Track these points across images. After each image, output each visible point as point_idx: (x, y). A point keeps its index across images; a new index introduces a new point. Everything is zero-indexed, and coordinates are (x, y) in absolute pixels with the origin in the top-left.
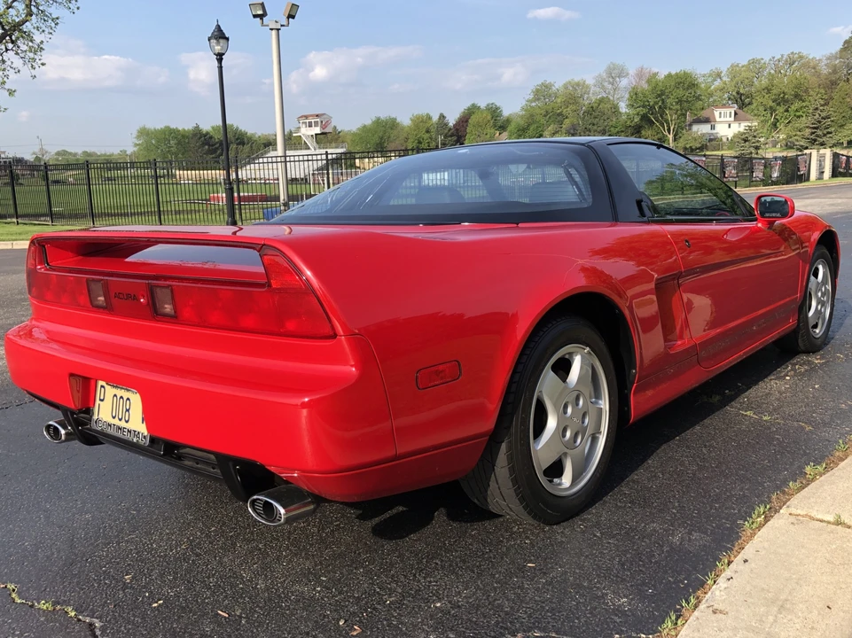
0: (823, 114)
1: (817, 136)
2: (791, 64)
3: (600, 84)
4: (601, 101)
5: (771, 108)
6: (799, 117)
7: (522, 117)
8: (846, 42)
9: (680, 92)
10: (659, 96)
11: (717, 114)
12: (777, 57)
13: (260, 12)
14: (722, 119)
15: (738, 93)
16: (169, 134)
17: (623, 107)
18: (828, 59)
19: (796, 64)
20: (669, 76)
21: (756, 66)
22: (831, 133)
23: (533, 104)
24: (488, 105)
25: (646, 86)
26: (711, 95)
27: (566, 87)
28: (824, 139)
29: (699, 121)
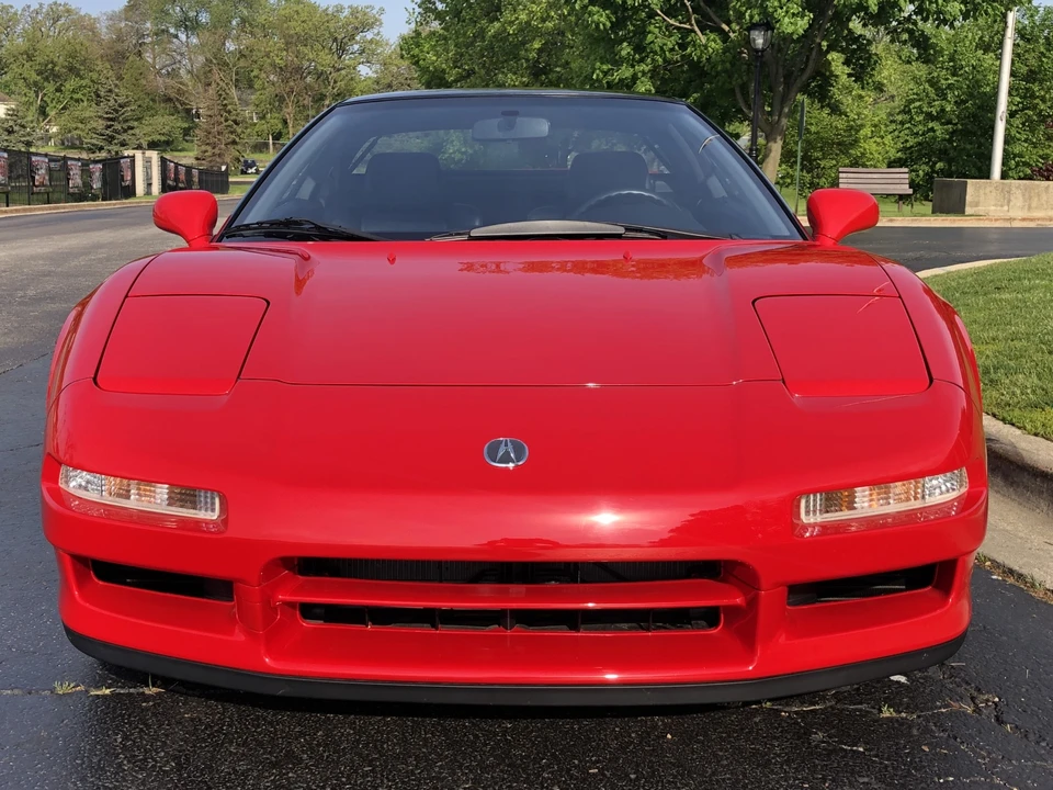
0: (121, 100)
1: (116, 131)
2: (56, 20)
5: (36, 84)
6: (77, 101)
12: (35, 6)
18: (111, 18)
19: (62, 21)
22: (132, 128)
28: (124, 137)
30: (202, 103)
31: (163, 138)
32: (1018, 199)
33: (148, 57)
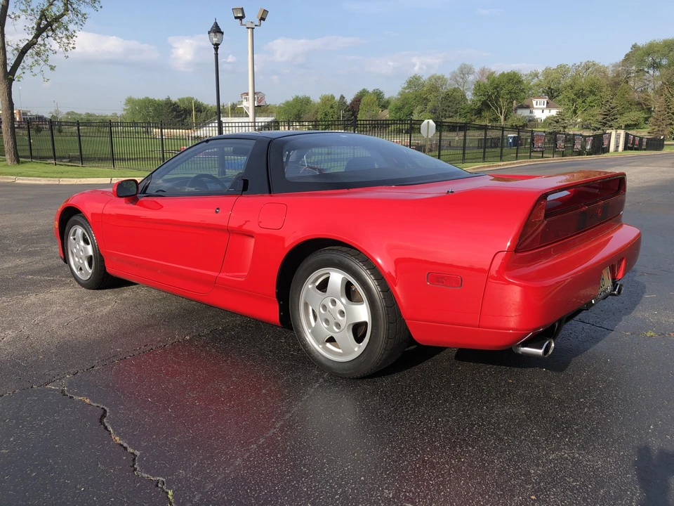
0: (613, 105)
1: (608, 121)
2: (587, 70)
3: (454, 78)
4: (455, 90)
5: (573, 99)
6: (592, 107)
7: (398, 99)
8: (627, 55)
9: (510, 86)
10: (495, 88)
11: (534, 102)
12: (578, 64)
13: (240, 15)
14: (538, 106)
15: (549, 88)
16: (148, 103)
17: (469, 96)
18: (613, 67)
19: (591, 69)
20: (503, 74)
21: (563, 70)
22: (617, 119)
23: (407, 91)
24: (374, 90)
25: (486, 81)
26: (530, 89)
27: (430, 79)
28: (612, 123)
29: (522, 107)
30: (657, 105)
31: (633, 123)
33: (631, 83)
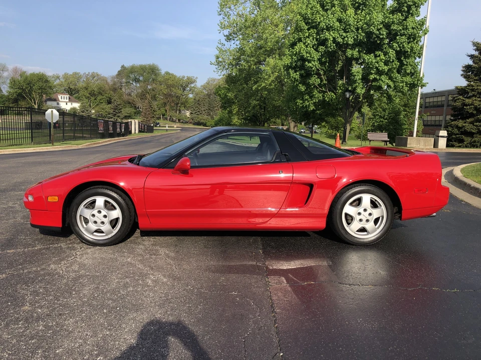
0: (118, 103)
1: (117, 113)
2: (94, 78)
5: (88, 97)
6: (101, 103)
8: (119, 72)
9: (41, 84)
10: (28, 84)
11: (59, 97)
12: (87, 73)
14: (63, 100)
15: (69, 88)
17: (5, 88)
18: (112, 78)
19: (96, 78)
21: (77, 76)
22: (122, 112)
25: (20, 78)
26: (55, 87)
28: (119, 114)
29: (51, 100)
31: (128, 115)
32: (422, 143)
33: (123, 90)
